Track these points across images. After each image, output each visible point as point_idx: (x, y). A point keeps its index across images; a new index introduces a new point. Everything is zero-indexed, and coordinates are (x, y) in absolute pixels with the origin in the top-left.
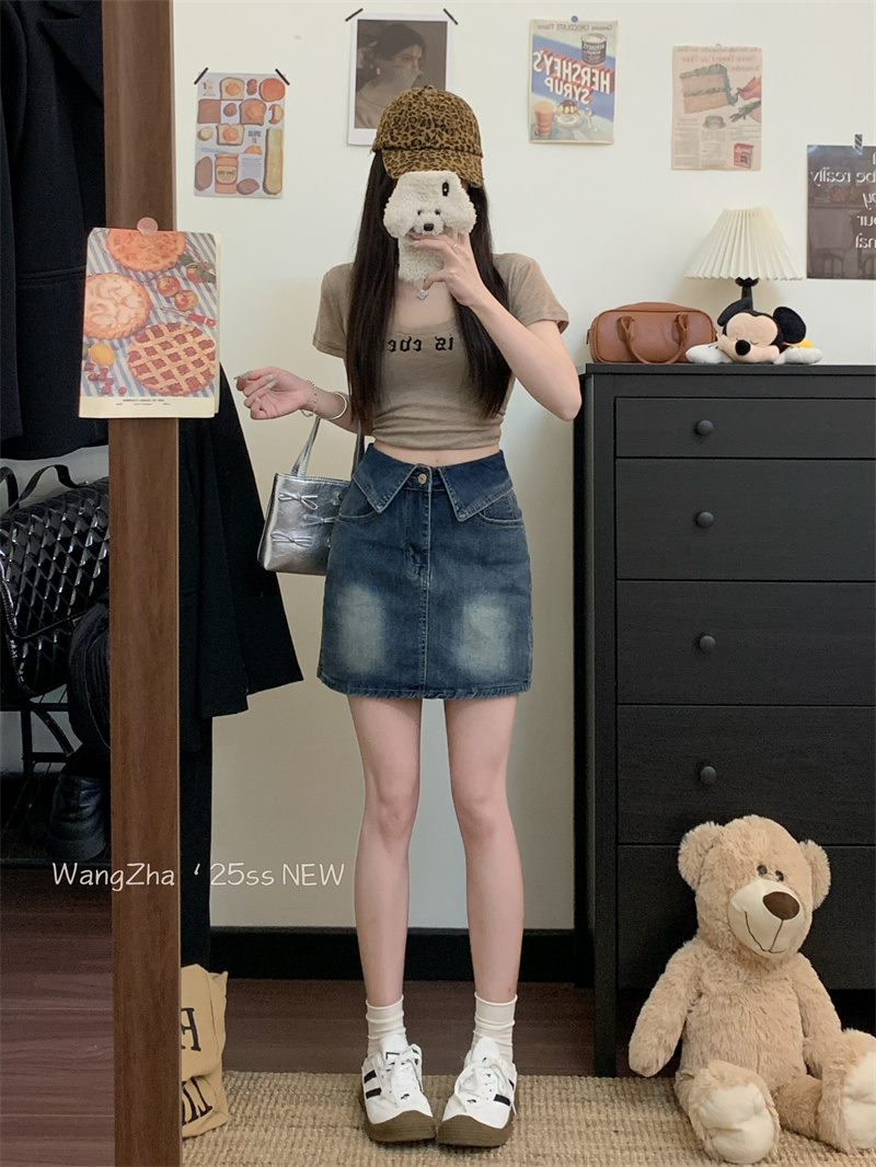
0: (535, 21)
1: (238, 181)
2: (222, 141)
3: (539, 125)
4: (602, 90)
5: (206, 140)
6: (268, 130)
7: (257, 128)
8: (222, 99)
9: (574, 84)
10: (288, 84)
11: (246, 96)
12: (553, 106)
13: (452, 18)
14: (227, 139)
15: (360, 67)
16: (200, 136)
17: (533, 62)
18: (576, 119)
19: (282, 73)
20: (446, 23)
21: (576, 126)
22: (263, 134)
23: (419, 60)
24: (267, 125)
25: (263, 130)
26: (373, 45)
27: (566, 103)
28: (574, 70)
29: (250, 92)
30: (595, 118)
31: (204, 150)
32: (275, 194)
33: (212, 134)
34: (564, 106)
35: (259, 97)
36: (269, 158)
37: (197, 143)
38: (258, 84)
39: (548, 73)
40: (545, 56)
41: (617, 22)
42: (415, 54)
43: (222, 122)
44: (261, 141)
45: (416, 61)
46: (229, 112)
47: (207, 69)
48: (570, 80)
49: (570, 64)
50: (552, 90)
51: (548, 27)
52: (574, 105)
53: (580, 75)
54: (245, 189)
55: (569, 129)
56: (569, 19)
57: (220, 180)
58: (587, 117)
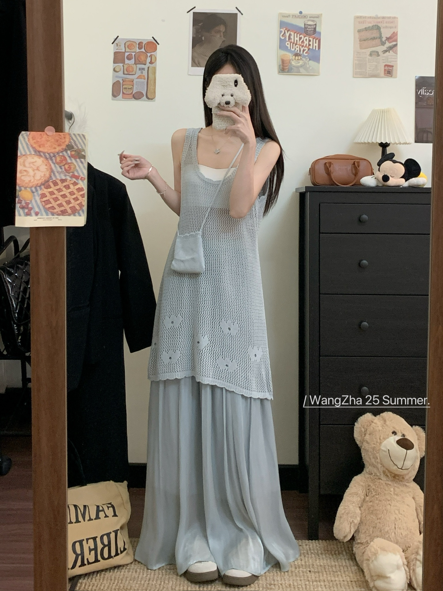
0: (281, 13)
1: (134, 93)
2: (126, 72)
3: (283, 66)
4: (314, 48)
5: (118, 72)
6: (148, 68)
7: (143, 66)
8: (125, 52)
9: (300, 45)
10: (159, 44)
11: (138, 50)
12: (290, 56)
13: (240, 12)
14: (128, 71)
15: (195, 36)
16: (114, 70)
17: (280, 34)
18: (301, 62)
19: (156, 39)
20: (237, 14)
21: (301, 66)
22: (146, 69)
23: (224, 32)
24: (148, 64)
25: (146, 67)
26: (200, 24)
27: (296, 55)
28: (300, 38)
29: (140, 48)
30: (311, 62)
31: (117, 77)
32: (152, 99)
33: (121, 69)
34: (295, 56)
35: (144, 51)
36: (149, 81)
37: (113, 73)
38: (144, 45)
39: (287, 39)
40: (286, 31)
41: (322, 14)
42: (221, 29)
43: (126, 63)
44: (145, 73)
45: (222, 33)
46: (129, 58)
47: (118, 37)
48: (298, 43)
49: (298, 35)
50: (289, 48)
51: (288, 16)
52: (300, 55)
53: (303, 41)
54: (137, 96)
55: (298, 67)
56: (298, 13)
57: (125, 92)
58: (307, 62)
